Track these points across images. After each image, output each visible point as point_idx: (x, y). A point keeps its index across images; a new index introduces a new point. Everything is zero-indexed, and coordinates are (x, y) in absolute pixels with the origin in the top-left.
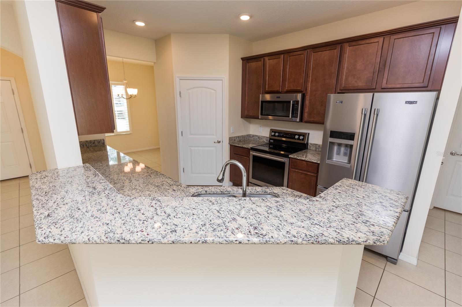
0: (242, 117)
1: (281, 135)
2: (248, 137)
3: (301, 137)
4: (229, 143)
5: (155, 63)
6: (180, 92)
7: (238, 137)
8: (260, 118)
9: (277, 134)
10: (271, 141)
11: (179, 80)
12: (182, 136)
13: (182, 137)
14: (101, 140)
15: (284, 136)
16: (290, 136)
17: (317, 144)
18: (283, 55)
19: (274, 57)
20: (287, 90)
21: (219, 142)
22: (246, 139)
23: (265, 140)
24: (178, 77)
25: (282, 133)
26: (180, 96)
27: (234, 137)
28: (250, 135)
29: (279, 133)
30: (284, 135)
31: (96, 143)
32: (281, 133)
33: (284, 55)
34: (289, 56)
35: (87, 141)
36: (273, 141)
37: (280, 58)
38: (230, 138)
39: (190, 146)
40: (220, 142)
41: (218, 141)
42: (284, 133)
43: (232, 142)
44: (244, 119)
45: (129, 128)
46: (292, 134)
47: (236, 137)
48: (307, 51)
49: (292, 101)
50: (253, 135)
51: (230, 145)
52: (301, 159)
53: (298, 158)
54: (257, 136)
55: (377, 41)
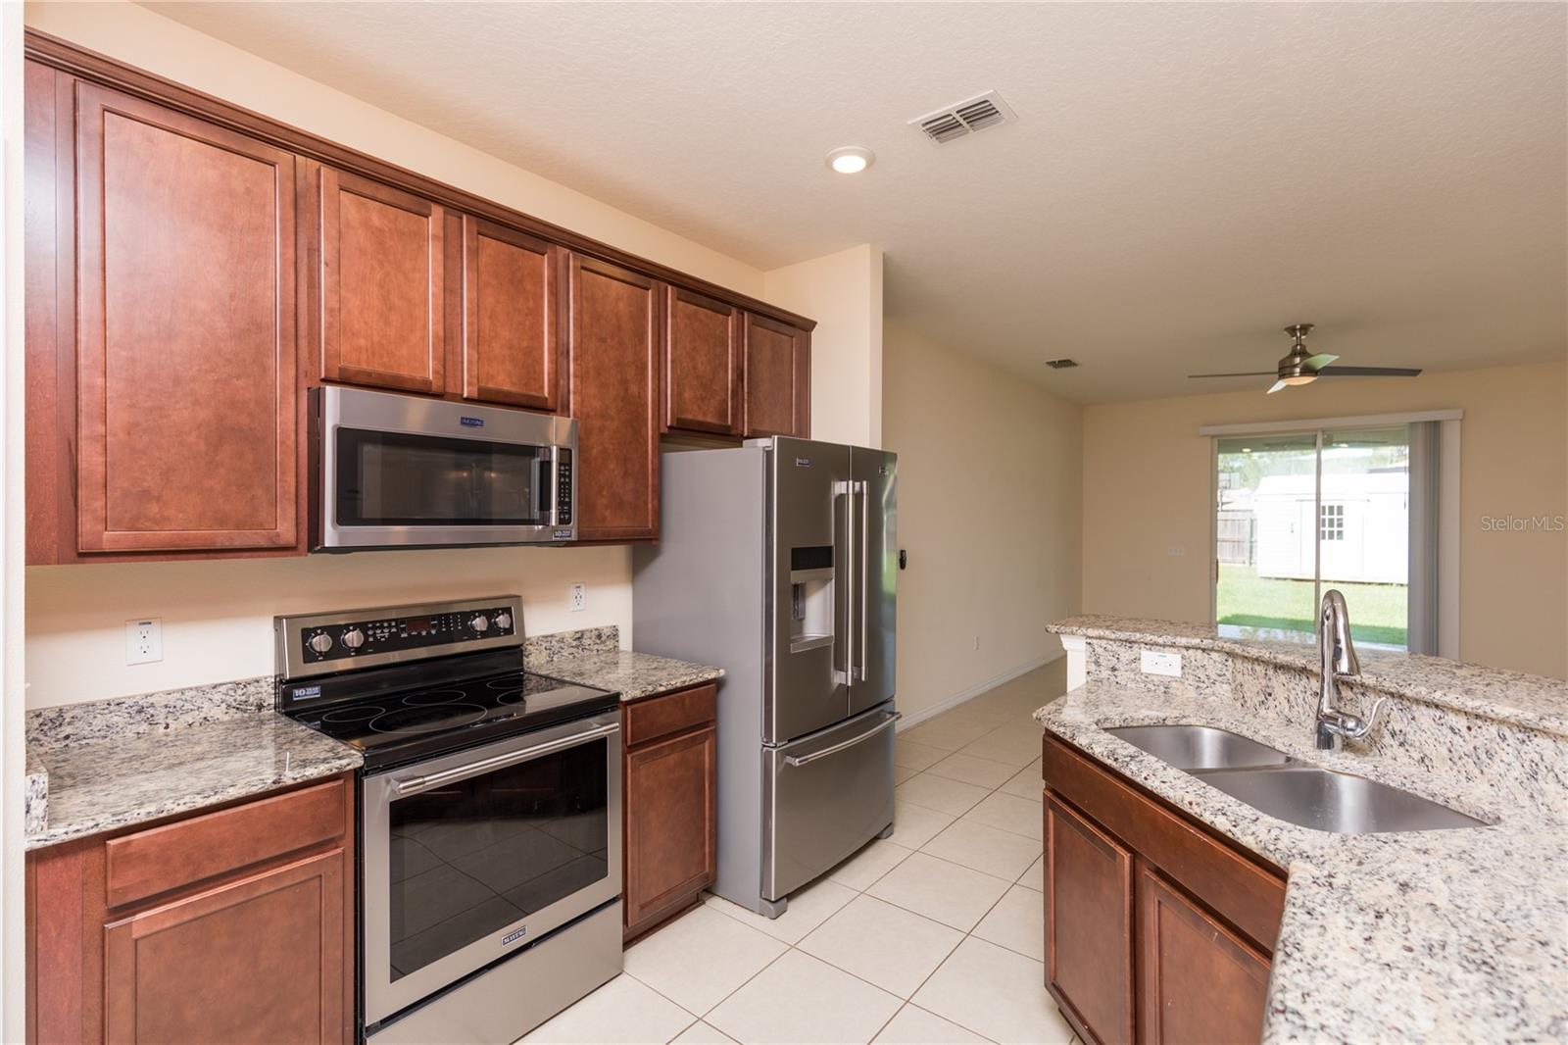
1: (383, 634)
3: (502, 621)
9: (353, 638)
10: (300, 694)
15: (404, 635)
16: (438, 627)
17: (552, 636)
18: (441, 211)
19: (381, 190)
20: (479, 389)
25: (382, 627)
29: (361, 627)
30: (403, 630)
32: (374, 628)
33: (445, 213)
36: (316, 690)
37: (427, 216)
42: (401, 621)
46: (447, 616)
49: (554, 449)
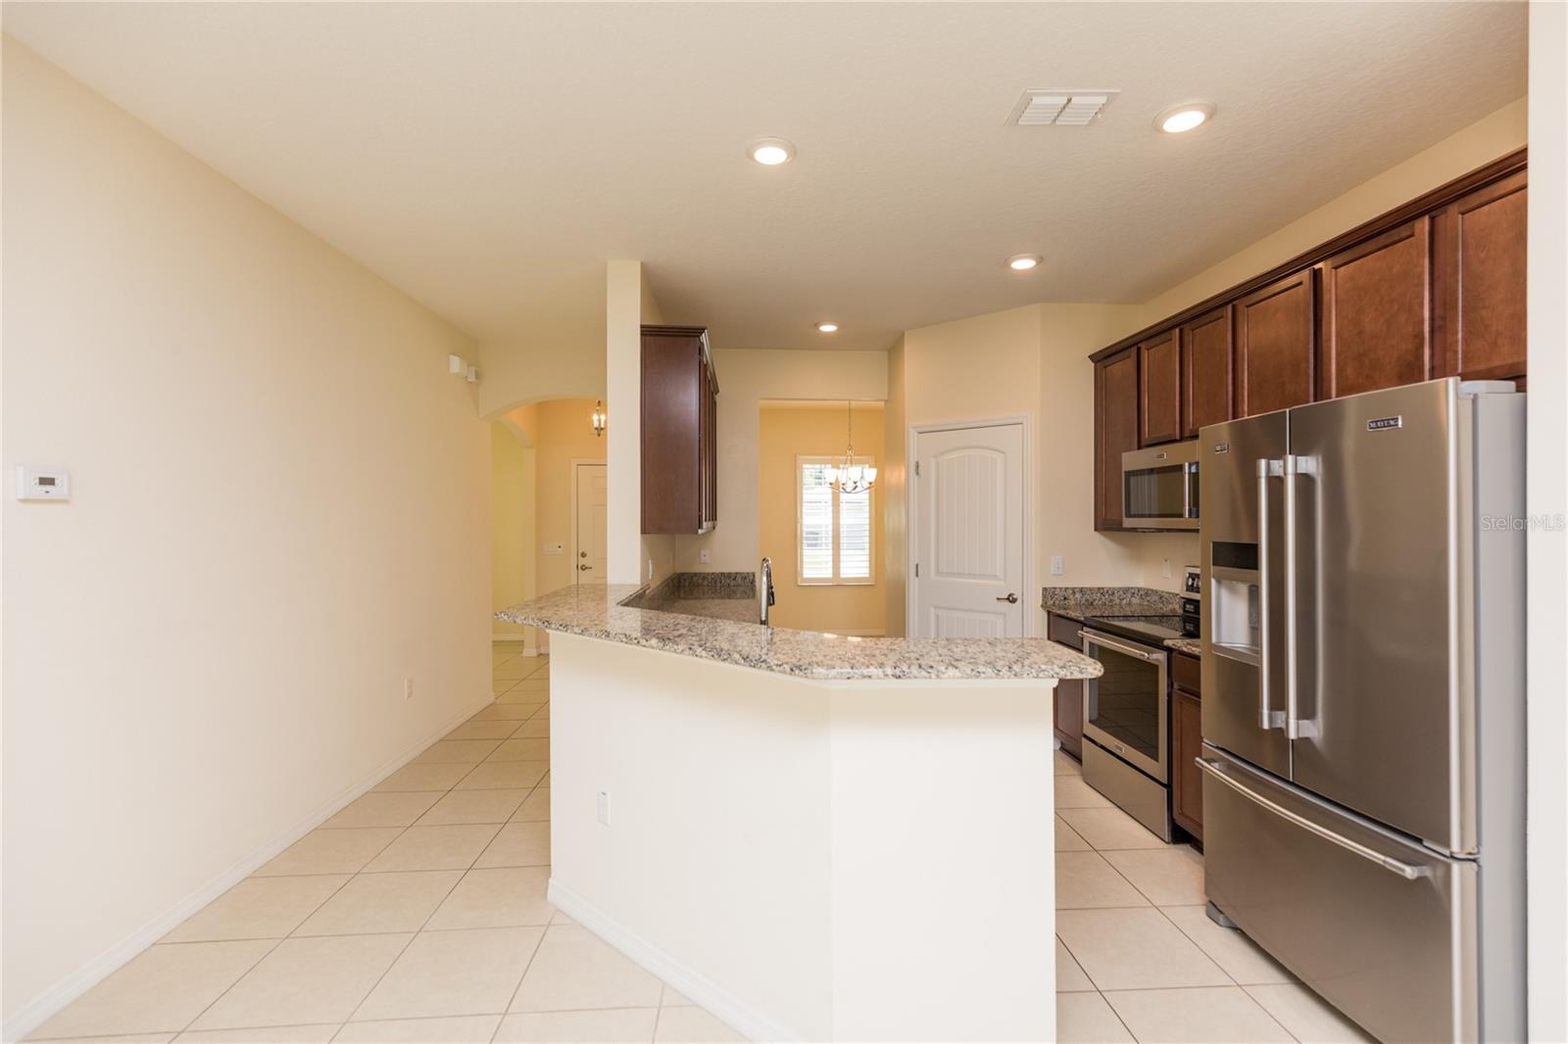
0: (1096, 530)
2: (1129, 595)
4: (1042, 606)
5: (886, 401)
6: (917, 463)
7: (1081, 590)
8: (1124, 526)
9: (1196, 583)
11: (916, 434)
12: (917, 575)
13: (916, 579)
14: (748, 573)
18: (1177, 330)
19: (1157, 340)
20: (1191, 430)
21: (1011, 599)
22: (1118, 601)
23: (1177, 607)
24: (914, 428)
26: (917, 473)
27: (1061, 589)
28: (1139, 590)
31: (739, 579)
33: (1181, 331)
34: (1193, 330)
35: (722, 574)
36: (1192, 607)
37: (1171, 340)
38: (1045, 589)
39: (935, 607)
40: (1014, 601)
41: (1010, 595)
43: (1054, 604)
44: (1104, 535)
45: (867, 570)
47: (1073, 589)
48: (1234, 307)
49: (1187, 464)
50: (1148, 590)
51: (1049, 612)
52: (1190, 651)
53: (1185, 649)
54: (1157, 592)
55: (1408, 233)
